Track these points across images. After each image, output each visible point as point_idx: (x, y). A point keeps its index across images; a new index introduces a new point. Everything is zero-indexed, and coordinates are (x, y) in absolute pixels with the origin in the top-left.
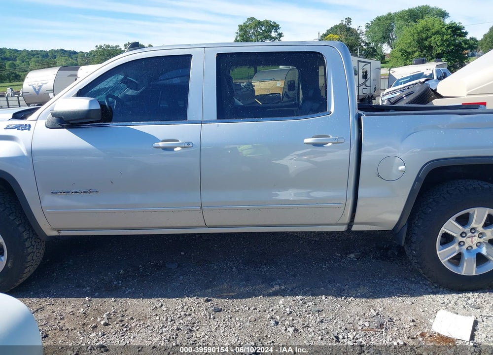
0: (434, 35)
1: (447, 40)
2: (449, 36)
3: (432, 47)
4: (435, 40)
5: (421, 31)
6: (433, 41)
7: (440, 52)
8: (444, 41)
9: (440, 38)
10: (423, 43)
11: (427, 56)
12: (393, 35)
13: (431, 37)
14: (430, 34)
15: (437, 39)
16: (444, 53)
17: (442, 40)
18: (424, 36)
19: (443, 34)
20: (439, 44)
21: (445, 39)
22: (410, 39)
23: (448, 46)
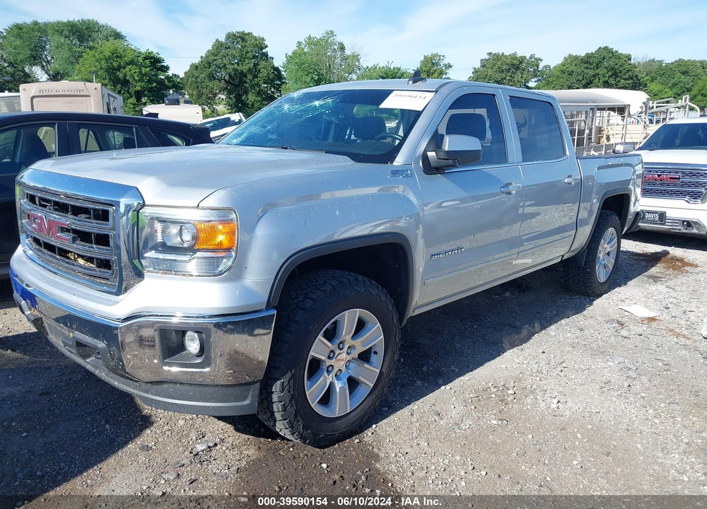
0: (129, 65)
1: (145, 75)
2: (148, 69)
3: (127, 82)
4: (131, 72)
5: (110, 58)
6: (128, 74)
7: (139, 88)
8: (144, 75)
9: (137, 70)
10: (115, 74)
11: (124, 93)
12: (47, 55)
13: (124, 67)
14: (123, 64)
15: (133, 71)
16: (145, 90)
17: (140, 73)
18: (115, 64)
19: (140, 66)
20: (136, 78)
21: (143, 72)
22: (95, 66)
23: (150, 81)
